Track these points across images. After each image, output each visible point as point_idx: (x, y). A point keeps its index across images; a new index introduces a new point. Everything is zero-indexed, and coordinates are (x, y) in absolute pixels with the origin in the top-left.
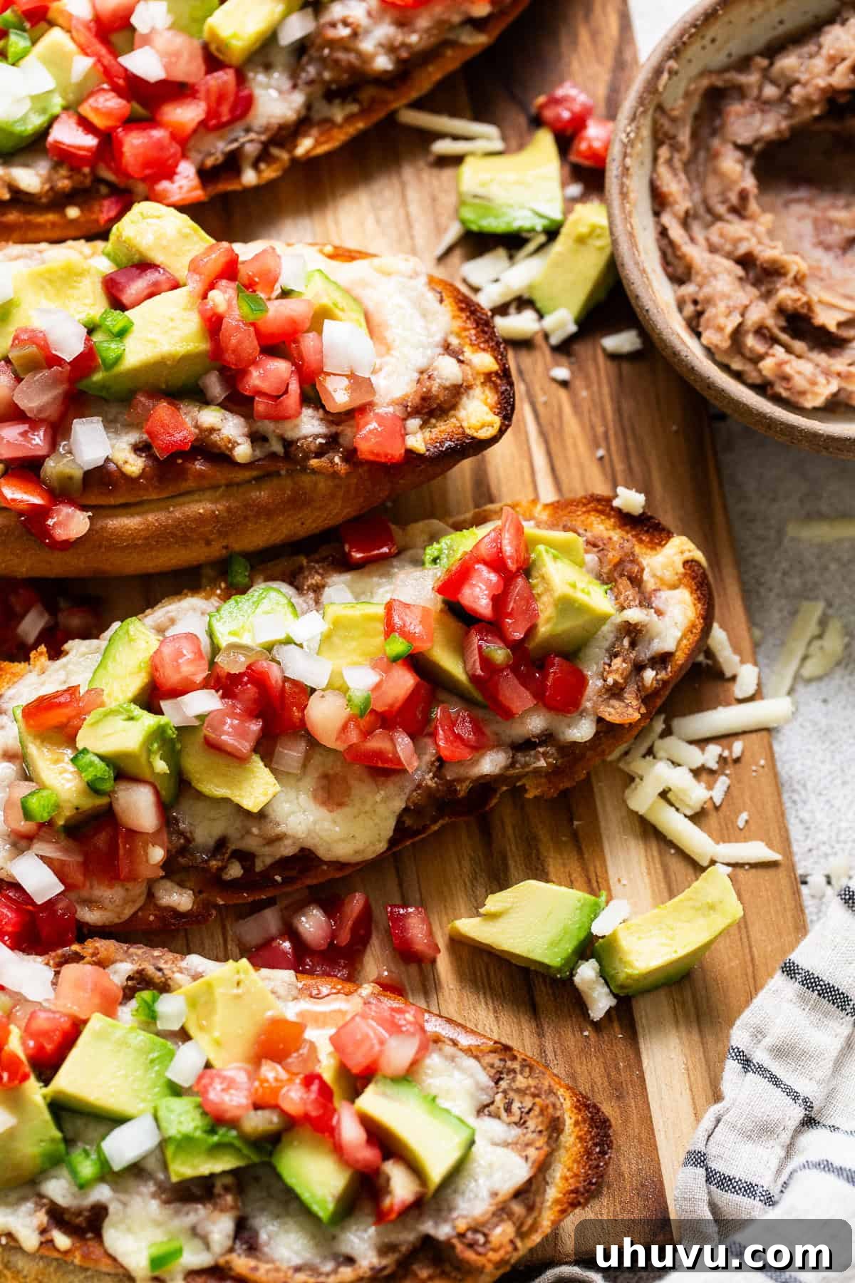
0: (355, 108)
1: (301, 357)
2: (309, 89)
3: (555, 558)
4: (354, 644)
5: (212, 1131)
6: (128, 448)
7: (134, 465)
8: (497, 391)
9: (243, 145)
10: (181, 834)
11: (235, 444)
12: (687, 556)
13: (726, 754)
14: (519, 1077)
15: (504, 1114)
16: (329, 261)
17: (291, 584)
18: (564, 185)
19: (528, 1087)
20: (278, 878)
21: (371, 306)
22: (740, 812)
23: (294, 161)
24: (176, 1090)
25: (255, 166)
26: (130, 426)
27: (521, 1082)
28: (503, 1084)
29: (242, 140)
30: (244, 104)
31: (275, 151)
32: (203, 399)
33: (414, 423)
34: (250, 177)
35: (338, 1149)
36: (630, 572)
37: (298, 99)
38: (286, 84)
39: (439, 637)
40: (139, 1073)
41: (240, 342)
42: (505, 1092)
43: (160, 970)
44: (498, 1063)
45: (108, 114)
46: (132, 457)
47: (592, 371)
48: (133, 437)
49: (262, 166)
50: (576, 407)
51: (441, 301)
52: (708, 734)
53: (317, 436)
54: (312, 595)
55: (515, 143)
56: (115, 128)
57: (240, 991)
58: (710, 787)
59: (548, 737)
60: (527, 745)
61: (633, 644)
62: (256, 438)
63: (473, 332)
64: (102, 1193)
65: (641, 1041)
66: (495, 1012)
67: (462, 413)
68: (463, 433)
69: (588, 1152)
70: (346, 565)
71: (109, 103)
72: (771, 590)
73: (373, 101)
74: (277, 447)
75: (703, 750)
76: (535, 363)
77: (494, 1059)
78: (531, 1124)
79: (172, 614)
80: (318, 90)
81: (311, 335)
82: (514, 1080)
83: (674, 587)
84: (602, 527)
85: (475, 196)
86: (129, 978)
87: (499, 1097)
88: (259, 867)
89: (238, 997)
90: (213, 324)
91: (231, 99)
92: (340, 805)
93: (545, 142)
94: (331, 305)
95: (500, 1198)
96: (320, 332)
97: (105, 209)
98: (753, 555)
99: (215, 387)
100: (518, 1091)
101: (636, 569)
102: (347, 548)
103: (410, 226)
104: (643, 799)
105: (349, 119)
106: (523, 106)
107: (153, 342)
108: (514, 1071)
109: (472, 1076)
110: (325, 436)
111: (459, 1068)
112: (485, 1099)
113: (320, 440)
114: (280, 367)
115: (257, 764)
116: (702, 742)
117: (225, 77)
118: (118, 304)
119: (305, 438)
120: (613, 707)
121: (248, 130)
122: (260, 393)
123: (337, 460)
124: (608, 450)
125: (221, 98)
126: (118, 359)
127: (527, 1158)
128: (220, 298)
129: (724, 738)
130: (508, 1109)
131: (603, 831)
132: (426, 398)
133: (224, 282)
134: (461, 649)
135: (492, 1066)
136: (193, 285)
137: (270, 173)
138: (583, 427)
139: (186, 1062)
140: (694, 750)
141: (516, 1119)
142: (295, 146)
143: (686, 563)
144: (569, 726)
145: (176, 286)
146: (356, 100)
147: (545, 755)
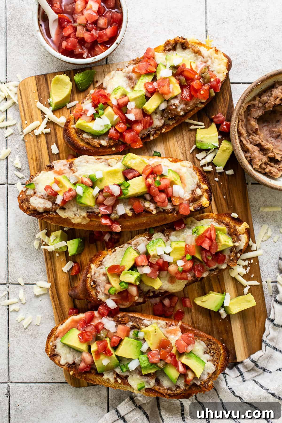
0: (174, 122)
1: (168, 192)
2: (165, 119)
3: (221, 234)
4: (178, 252)
5: (151, 365)
6: (129, 210)
7: (130, 214)
8: (208, 194)
9: (151, 132)
10: (141, 290)
11: (153, 211)
12: (246, 227)
13: (250, 262)
14: (213, 346)
15: (209, 353)
16: (171, 163)
17: (162, 233)
18: (218, 136)
19: (215, 348)
20: (160, 295)
21: (181, 175)
22: (252, 274)
23: (161, 133)
24: (142, 353)
25: (153, 135)
26: (129, 204)
27: (213, 347)
28: (209, 347)
29: (151, 131)
30: (151, 123)
31: (157, 132)
32: (146, 200)
33: (191, 204)
34: (152, 138)
35: (178, 370)
36: (235, 233)
37: (163, 121)
38: (160, 118)
39: (196, 251)
40: (135, 349)
41: (155, 191)
42: (209, 348)
43: (138, 325)
44: (208, 343)
45: (122, 128)
46: (130, 212)
47: (223, 178)
48: (130, 207)
49: (154, 135)
50: (220, 186)
51: (196, 174)
52: (246, 258)
53: (171, 209)
54: (167, 236)
55: (207, 126)
56: (124, 132)
57: (156, 334)
58: (246, 269)
59: (217, 268)
60: (212, 270)
61: (235, 249)
62: (157, 208)
63: (202, 179)
64: (128, 374)
65: (232, 322)
66: (202, 316)
67: (201, 201)
68: (202, 205)
69: (226, 358)
70: (174, 230)
71: (122, 126)
72: (256, 221)
73: (179, 120)
74: (162, 210)
75: (245, 262)
76: (211, 176)
77: (207, 342)
78: (215, 356)
79: (138, 241)
80: (167, 118)
81: (170, 188)
82: (211, 346)
83: (243, 234)
84: (228, 220)
85: (200, 141)
86: (132, 326)
87: (208, 350)
88: (156, 293)
89: (155, 335)
90: (149, 186)
91: (149, 123)
92: (174, 283)
93: (214, 125)
94: (174, 180)
95: (210, 375)
96: (172, 187)
97: (121, 148)
98: (253, 214)
99: (148, 197)
100: (212, 349)
101: (237, 232)
102: (175, 227)
103: (185, 145)
104: (234, 274)
105: (173, 124)
106: (209, 117)
107: (134, 189)
108: (211, 344)
109: (203, 346)
110: (172, 209)
111: (200, 344)
112: (206, 350)
113: (171, 210)
114: (163, 196)
115: (158, 279)
116: (245, 260)
117: (148, 118)
118: (127, 179)
119: (168, 209)
120: (231, 263)
121: (152, 128)
122: (159, 202)
123: (175, 214)
124: (226, 196)
125: (146, 123)
126: (127, 194)
127: (215, 365)
128: (150, 180)
129: (249, 259)
130: (210, 352)
131: (224, 279)
132: (194, 199)
133: (151, 176)
134: (201, 254)
135: (207, 343)
136: (144, 176)
137: (156, 136)
138: (221, 191)
139: (144, 348)
140: (243, 262)
141: (212, 355)
142: (162, 131)
143: (246, 229)
144: (221, 266)
145: (140, 175)
146: (175, 120)
147: (216, 272)
